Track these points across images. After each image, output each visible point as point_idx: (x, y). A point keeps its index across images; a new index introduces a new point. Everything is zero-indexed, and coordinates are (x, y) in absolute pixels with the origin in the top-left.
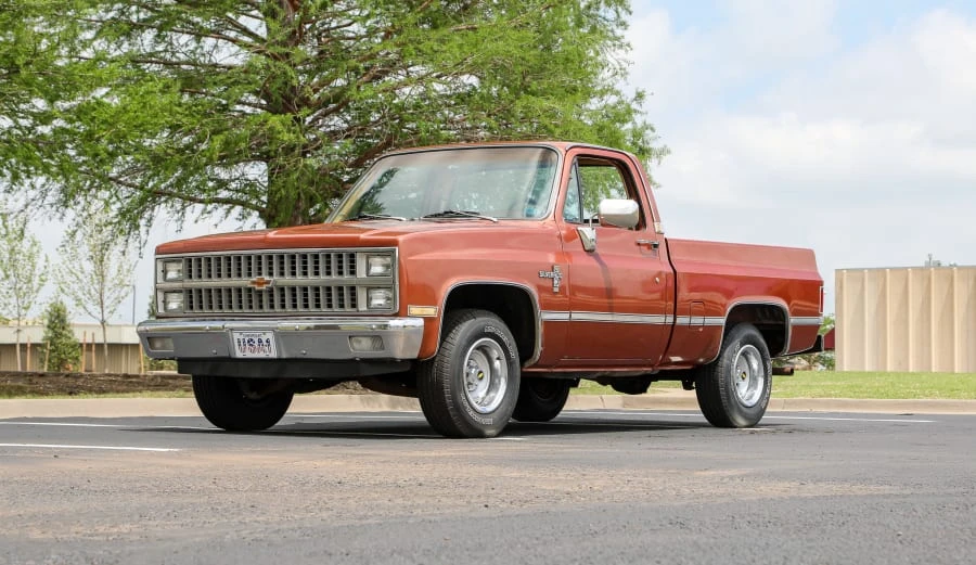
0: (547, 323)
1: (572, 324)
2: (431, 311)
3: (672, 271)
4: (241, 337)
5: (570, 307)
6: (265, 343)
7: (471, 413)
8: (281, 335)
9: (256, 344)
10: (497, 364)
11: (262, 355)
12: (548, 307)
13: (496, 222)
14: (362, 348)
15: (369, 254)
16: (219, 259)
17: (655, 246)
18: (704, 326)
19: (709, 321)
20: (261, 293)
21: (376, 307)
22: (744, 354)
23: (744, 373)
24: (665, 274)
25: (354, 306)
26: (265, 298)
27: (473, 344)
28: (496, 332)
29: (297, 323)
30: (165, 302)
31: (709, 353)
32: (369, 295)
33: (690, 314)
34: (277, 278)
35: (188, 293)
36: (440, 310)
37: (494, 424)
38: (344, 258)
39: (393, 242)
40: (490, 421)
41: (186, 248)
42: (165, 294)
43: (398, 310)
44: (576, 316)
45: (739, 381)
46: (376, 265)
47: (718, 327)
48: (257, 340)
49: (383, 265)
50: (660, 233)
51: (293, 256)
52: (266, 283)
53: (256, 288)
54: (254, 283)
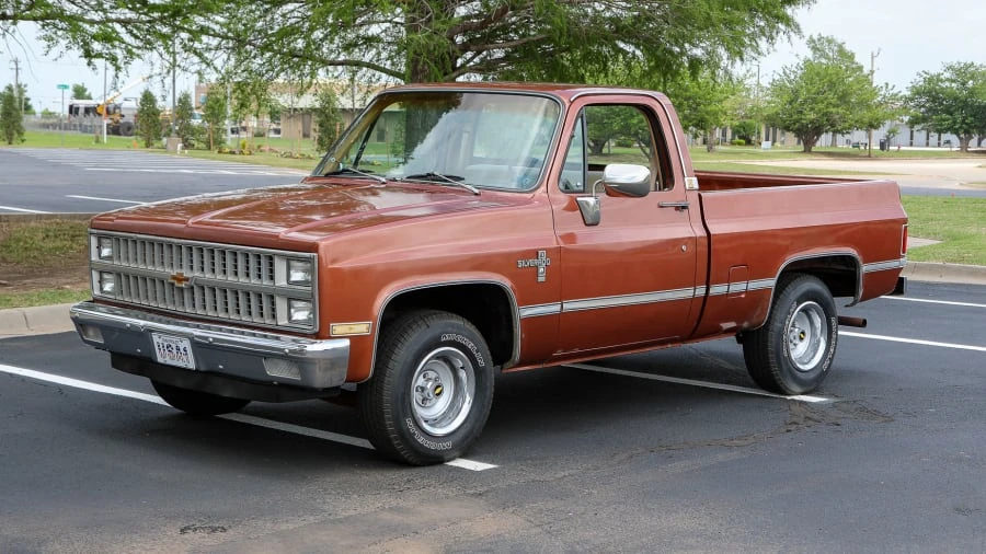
0: (528, 321)
1: (561, 315)
2: (361, 328)
3: (704, 234)
4: (160, 341)
5: (560, 297)
6: (182, 351)
7: (421, 440)
8: (199, 346)
9: (175, 351)
10: (463, 374)
11: (181, 364)
12: (526, 302)
13: (476, 194)
14: (278, 372)
15: (289, 259)
16: (143, 242)
17: (684, 207)
18: (746, 292)
19: (755, 285)
20: (181, 290)
21: (297, 322)
22: (805, 311)
23: (803, 333)
24: (694, 240)
25: (274, 317)
26: (187, 295)
27: (426, 355)
28: (460, 339)
29: (212, 335)
30: (100, 282)
31: (755, 320)
32: (289, 307)
33: (728, 280)
34: (197, 274)
35: (118, 275)
36: (374, 325)
37: (455, 446)
38: (262, 261)
39: (313, 247)
40: (448, 445)
41: (113, 225)
42: (101, 273)
43: (317, 330)
44: (570, 306)
45: (797, 341)
46: (297, 271)
47: (766, 290)
48: (175, 347)
49: (305, 271)
50: (691, 190)
51: (212, 251)
52: (187, 279)
53: (177, 284)
54: (174, 278)
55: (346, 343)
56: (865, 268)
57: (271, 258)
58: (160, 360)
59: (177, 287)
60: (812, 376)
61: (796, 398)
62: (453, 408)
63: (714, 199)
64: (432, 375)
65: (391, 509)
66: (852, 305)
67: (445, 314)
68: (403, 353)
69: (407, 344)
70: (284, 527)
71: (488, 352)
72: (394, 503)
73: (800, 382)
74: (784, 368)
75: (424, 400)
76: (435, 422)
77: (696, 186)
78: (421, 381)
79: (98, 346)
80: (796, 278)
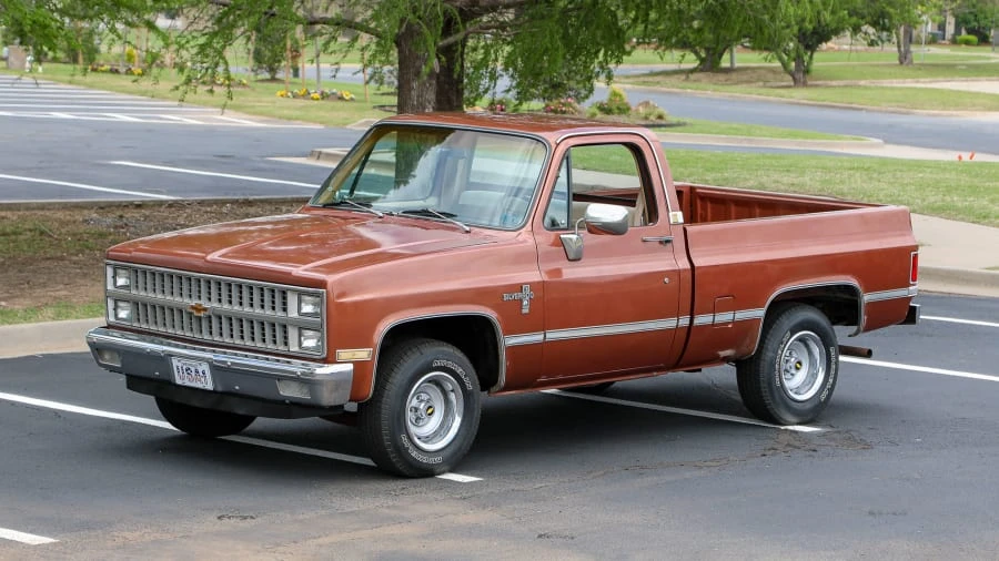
0: (512, 349)
1: (545, 344)
2: (363, 354)
3: (689, 266)
4: (180, 365)
5: (543, 327)
6: (201, 373)
7: (414, 454)
8: (216, 369)
9: (193, 374)
10: (452, 396)
11: (199, 385)
12: (509, 332)
13: (467, 232)
14: (289, 392)
15: (300, 294)
16: (162, 275)
17: (667, 241)
18: (733, 322)
19: (741, 315)
20: (200, 319)
21: (307, 348)
22: (802, 340)
23: (800, 363)
24: (679, 272)
25: (286, 344)
26: (205, 324)
27: (420, 378)
28: (450, 365)
29: (229, 359)
30: (115, 309)
31: (744, 349)
32: (300, 335)
33: (714, 311)
34: (216, 305)
35: (136, 304)
36: (374, 352)
37: (445, 461)
38: (277, 295)
39: (322, 284)
40: (438, 459)
41: (131, 257)
42: (116, 301)
43: (325, 355)
44: (553, 335)
45: (793, 371)
46: (307, 304)
47: (754, 321)
48: (194, 370)
49: (314, 304)
50: (676, 224)
51: (230, 285)
52: (205, 309)
53: (196, 314)
54: (193, 307)
55: (350, 367)
56: (867, 298)
57: (284, 293)
58: (179, 382)
59: (196, 317)
60: (808, 406)
61: (790, 428)
62: (444, 427)
63: (700, 232)
64: (424, 396)
65: (388, 507)
66: (856, 334)
67: (436, 343)
68: (398, 378)
69: (403, 369)
70: (301, 517)
71: (476, 377)
72: (391, 503)
73: (795, 413)
74: (777, 398)
75: (418, 419)
76: (427, 439)
77: (681, 220)
78: (415, 402)
79: (113, 369)
80: (790, 308)
